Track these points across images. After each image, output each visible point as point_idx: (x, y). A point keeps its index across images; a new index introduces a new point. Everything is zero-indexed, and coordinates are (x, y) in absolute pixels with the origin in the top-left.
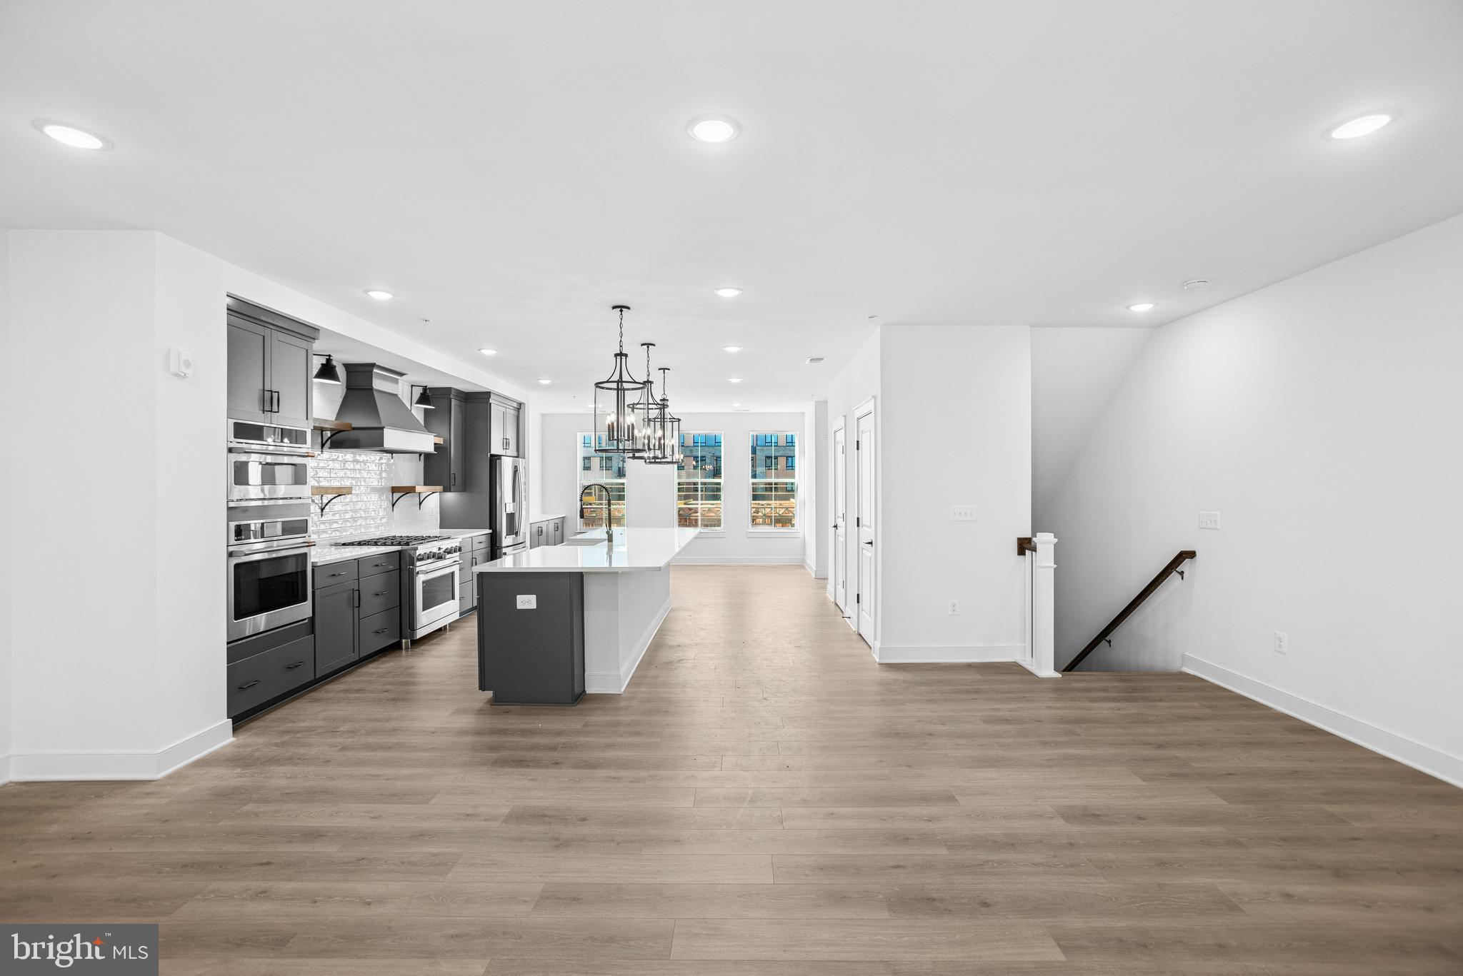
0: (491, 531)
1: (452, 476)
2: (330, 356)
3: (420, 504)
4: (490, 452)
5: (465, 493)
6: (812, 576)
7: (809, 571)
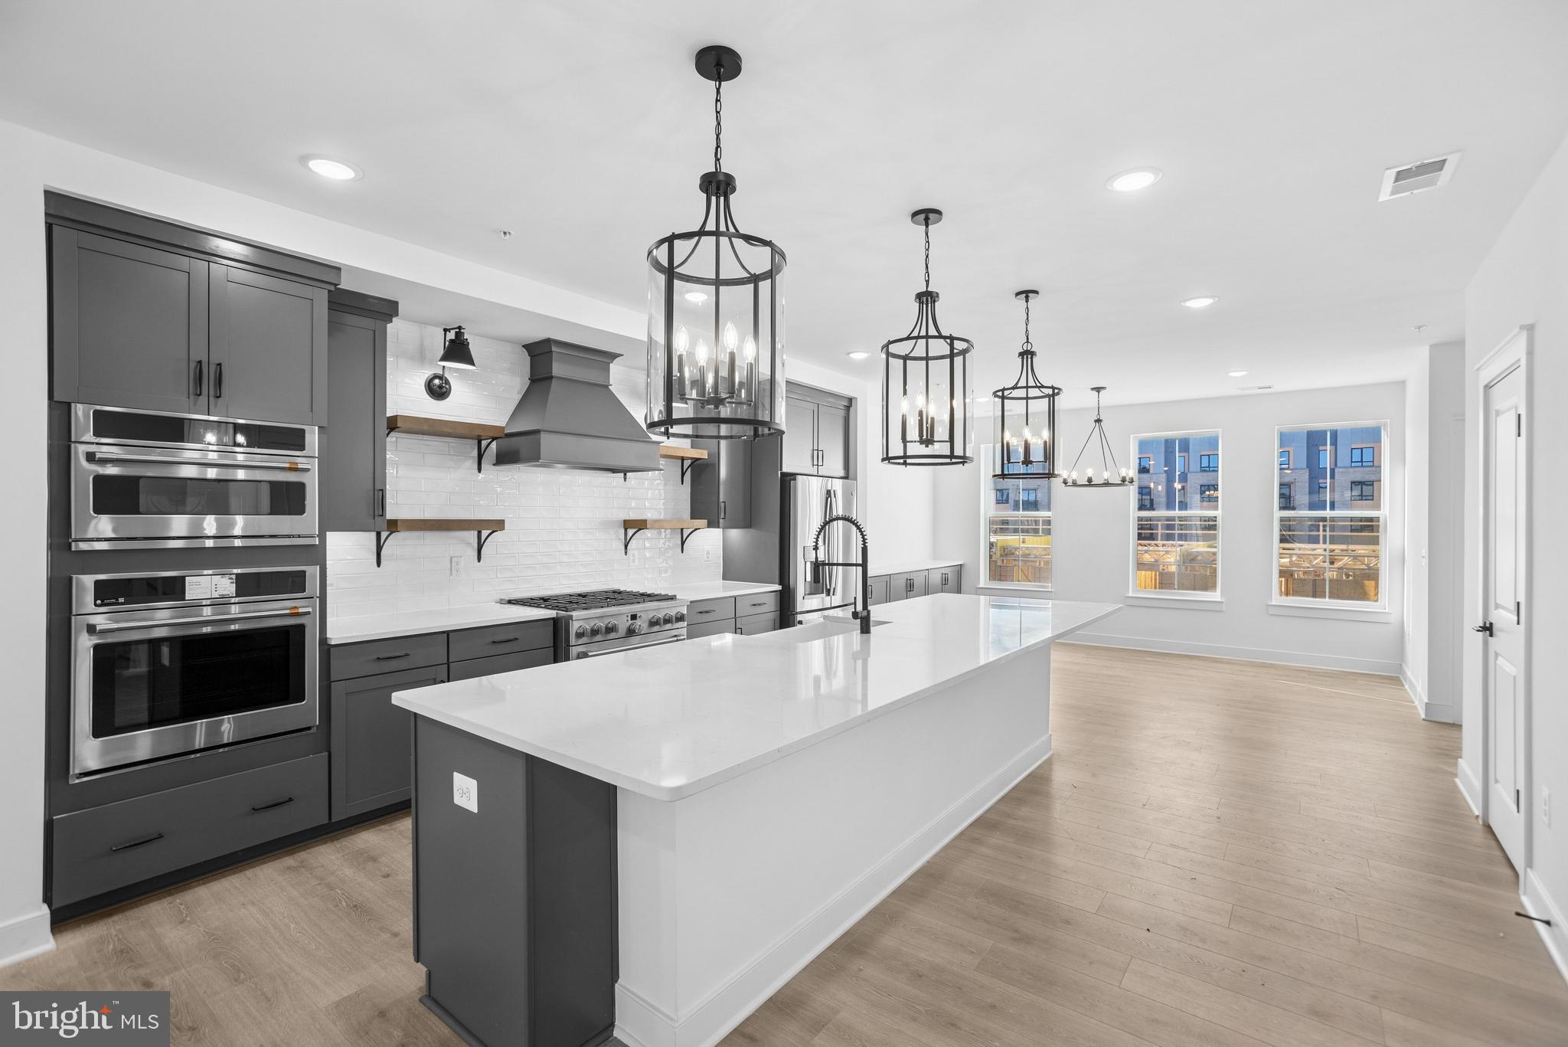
0: (779, 588)
1: (722, 505)
2: (460, 328)
3: (683, 543)
4: (781, 469)
5: (751, 530)
6: (1419, 714)
7: (1413, 697)
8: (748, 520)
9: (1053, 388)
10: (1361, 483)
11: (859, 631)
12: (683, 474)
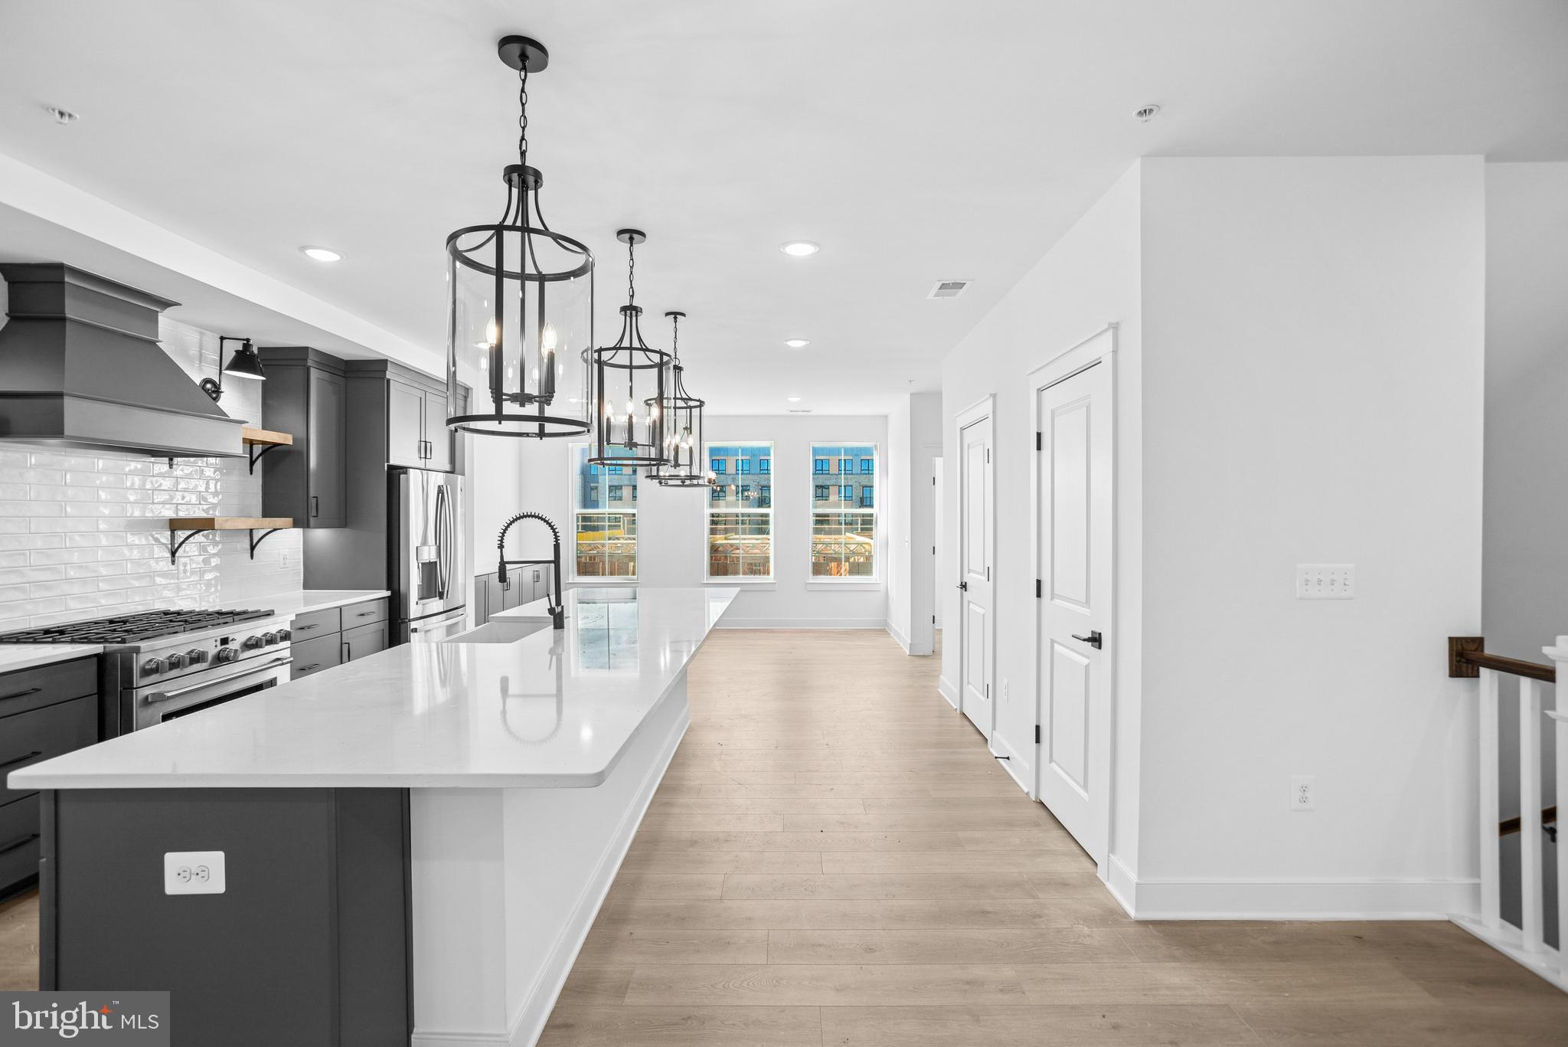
0: (387, 593)
1: (313, 501)
3: (253, 548)
4: (388, 461)
5: (347, 530)
6: (904, 652)
7: (898, 641)
8: (344, 517)
9: (699, 401)
10: (822, 487)
11: (552, 626)
12: (252, 463)
